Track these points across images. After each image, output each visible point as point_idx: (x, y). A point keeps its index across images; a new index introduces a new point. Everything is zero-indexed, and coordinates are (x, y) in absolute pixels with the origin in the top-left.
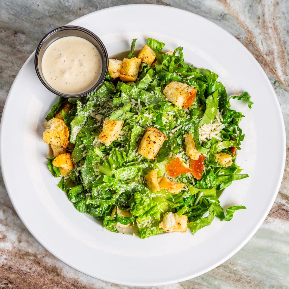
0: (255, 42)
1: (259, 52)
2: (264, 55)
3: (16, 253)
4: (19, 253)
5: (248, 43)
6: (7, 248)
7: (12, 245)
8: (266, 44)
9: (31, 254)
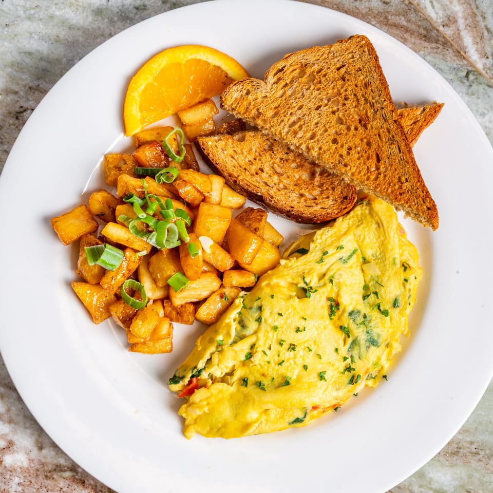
0: (418, 5)
1: (429, 21)
2: (439, 26)
3: (37, 470)
4: (43, 469)
5: (407, 8)
6: (19, 464)
7: (26, 456)
8: (440, 6)
9: (66, 468)
